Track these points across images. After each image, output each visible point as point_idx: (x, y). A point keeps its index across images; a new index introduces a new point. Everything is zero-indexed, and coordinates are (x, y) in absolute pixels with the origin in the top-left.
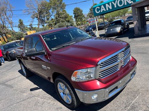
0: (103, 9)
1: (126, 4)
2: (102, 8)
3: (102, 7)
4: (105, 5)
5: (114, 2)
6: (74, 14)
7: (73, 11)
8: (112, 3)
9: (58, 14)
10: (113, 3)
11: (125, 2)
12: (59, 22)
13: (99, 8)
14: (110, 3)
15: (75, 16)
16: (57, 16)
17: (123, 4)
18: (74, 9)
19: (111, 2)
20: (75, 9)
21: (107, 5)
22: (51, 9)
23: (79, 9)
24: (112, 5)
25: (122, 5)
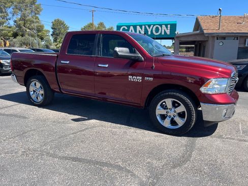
0: (132, 31)
1: (163, 33)
2: (130, 30)
3: (132, 28)
4: (135, 27)
5: (149, 26)
6: (52, 28)
7: (52, 24)
8: (145, 27)
9: (24, 20)
10: (148, 28)
11: (163, 31)
12: (22, 36)
13: (126, 28)
14: (143, 27)
15: (53, 33)
16: (22, 22)
17: (160, 32)
18: (53, 21)
19: (145, 25)
20: (55, 21)
21: (138, 28)
22: (12, 7)
23: (63, 22)
24: (146, 29)
25: (158, 34)
